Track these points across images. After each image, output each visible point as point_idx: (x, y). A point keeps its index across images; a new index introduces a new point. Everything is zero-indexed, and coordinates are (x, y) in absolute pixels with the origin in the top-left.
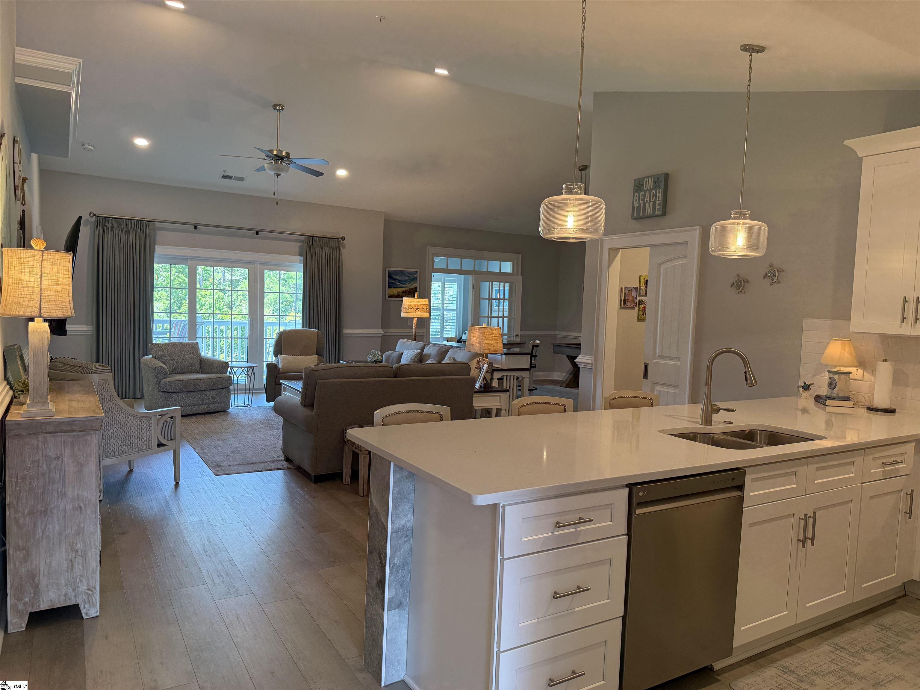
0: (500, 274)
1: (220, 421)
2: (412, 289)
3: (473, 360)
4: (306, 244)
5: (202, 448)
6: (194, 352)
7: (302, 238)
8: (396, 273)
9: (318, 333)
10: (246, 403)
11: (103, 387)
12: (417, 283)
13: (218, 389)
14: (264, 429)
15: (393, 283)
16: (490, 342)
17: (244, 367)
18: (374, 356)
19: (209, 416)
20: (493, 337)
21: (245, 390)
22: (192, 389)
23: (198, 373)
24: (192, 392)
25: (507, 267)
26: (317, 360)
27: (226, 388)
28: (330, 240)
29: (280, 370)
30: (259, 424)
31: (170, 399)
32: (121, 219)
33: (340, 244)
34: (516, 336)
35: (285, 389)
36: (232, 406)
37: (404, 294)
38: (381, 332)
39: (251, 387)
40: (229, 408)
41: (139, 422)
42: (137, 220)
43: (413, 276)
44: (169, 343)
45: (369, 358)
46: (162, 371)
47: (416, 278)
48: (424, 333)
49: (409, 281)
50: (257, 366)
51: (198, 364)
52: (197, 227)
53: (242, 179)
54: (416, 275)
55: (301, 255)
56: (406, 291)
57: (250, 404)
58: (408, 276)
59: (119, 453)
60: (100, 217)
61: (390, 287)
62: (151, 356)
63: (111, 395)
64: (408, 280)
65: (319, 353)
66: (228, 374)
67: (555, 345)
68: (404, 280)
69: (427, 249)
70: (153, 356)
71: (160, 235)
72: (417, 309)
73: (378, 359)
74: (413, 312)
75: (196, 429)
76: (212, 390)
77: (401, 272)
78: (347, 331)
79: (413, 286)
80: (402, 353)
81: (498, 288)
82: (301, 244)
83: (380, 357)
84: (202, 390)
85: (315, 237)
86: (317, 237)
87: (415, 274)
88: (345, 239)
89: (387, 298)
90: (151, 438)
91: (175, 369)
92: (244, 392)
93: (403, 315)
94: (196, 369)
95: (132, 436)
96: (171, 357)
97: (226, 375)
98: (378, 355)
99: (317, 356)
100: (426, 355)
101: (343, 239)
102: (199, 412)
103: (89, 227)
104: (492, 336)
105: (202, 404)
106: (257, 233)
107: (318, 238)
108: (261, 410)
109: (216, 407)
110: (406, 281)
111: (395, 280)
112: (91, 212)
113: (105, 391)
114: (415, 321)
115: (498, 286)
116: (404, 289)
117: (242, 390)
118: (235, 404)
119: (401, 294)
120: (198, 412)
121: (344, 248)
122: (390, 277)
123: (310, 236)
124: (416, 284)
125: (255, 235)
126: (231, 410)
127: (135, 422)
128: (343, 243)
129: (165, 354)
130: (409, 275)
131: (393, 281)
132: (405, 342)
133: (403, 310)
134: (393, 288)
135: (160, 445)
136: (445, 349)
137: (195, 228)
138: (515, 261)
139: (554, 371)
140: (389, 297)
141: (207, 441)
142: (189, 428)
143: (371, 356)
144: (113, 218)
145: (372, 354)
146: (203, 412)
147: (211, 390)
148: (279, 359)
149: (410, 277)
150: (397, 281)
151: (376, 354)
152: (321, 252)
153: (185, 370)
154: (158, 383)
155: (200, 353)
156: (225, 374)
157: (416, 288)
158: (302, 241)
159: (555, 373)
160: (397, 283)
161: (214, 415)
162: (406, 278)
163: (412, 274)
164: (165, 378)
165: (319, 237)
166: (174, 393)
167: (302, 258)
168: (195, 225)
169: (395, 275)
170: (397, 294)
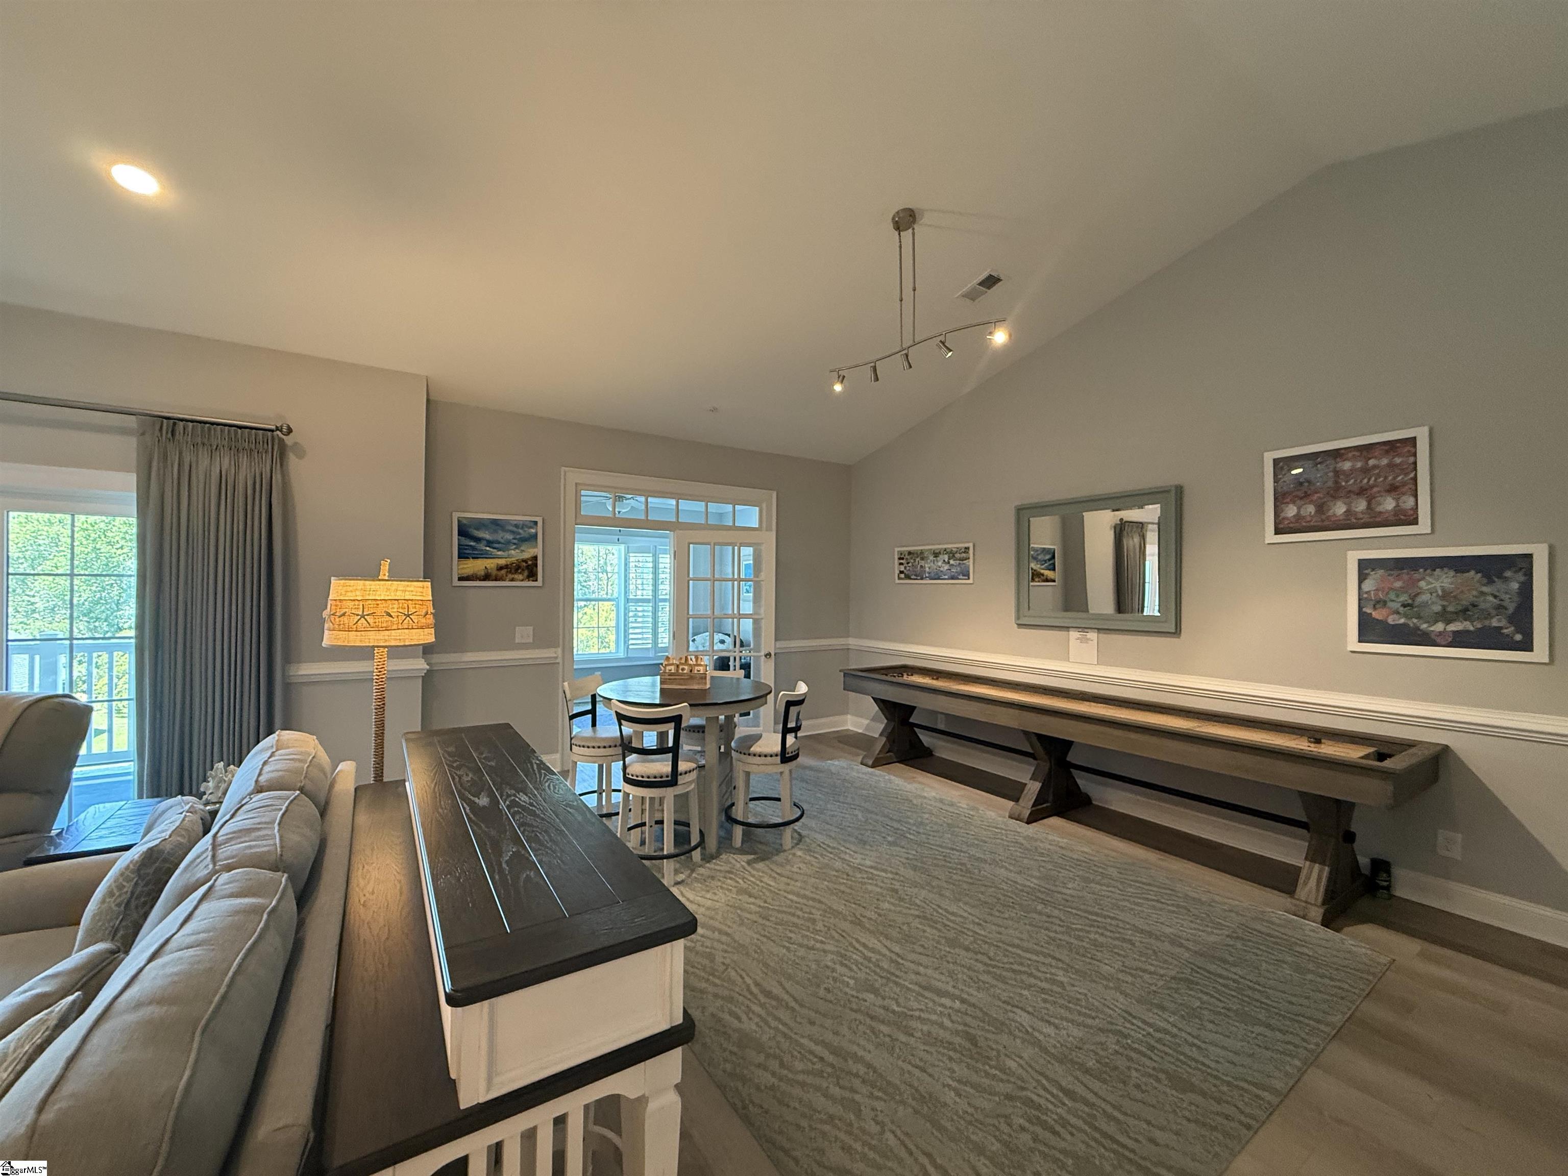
0: (734, 529)
2: (525, 561)
4: (152, 440)
7: (138, 422)
8: (481, 524)
12: (536, 546)
15: (473, 548)
25: (750, 516)
28: (236, 432)
33: (280, 445)
34: (766, 656)
37: (503, 572)
38: (419, 665)
43: (525, 531)
47: (535, 537)
48: (556, 658)
49: (514, 544)
54: (533, 531)
55: (130, 469)
56: (507, 565)
58: (513, 532)
61: (462, 556)
64: (515, 541)
67: (847, 674)
68: (502, 541)
69: (562, 474)
77: (495, 522)
79: (526, 555)
86: (184, 420)
87: (531, 527)
89: (457, 583)
101: (286, 431)
107: (190, 424)
110: (508, 542)
111: (478, 540)
116: (502, 562)
119: (494, 572)
121: (298, 456)
122: (464, 533)
124: (535, 550)
128: (290, 441)
130: (515, 529)
131: (472, 544)
134: (473, 558)
138: (764, 506)
139: (847, 713)
140: (460, 579)
149: (519, 534)
150: (485, 542)
157: (535, 558)
158: (145, 432)
159: (849, 716)
160: (482, 546)
163: (522, 528)
165: (191, 421)
169: (478, 529)
170: (483, 573)
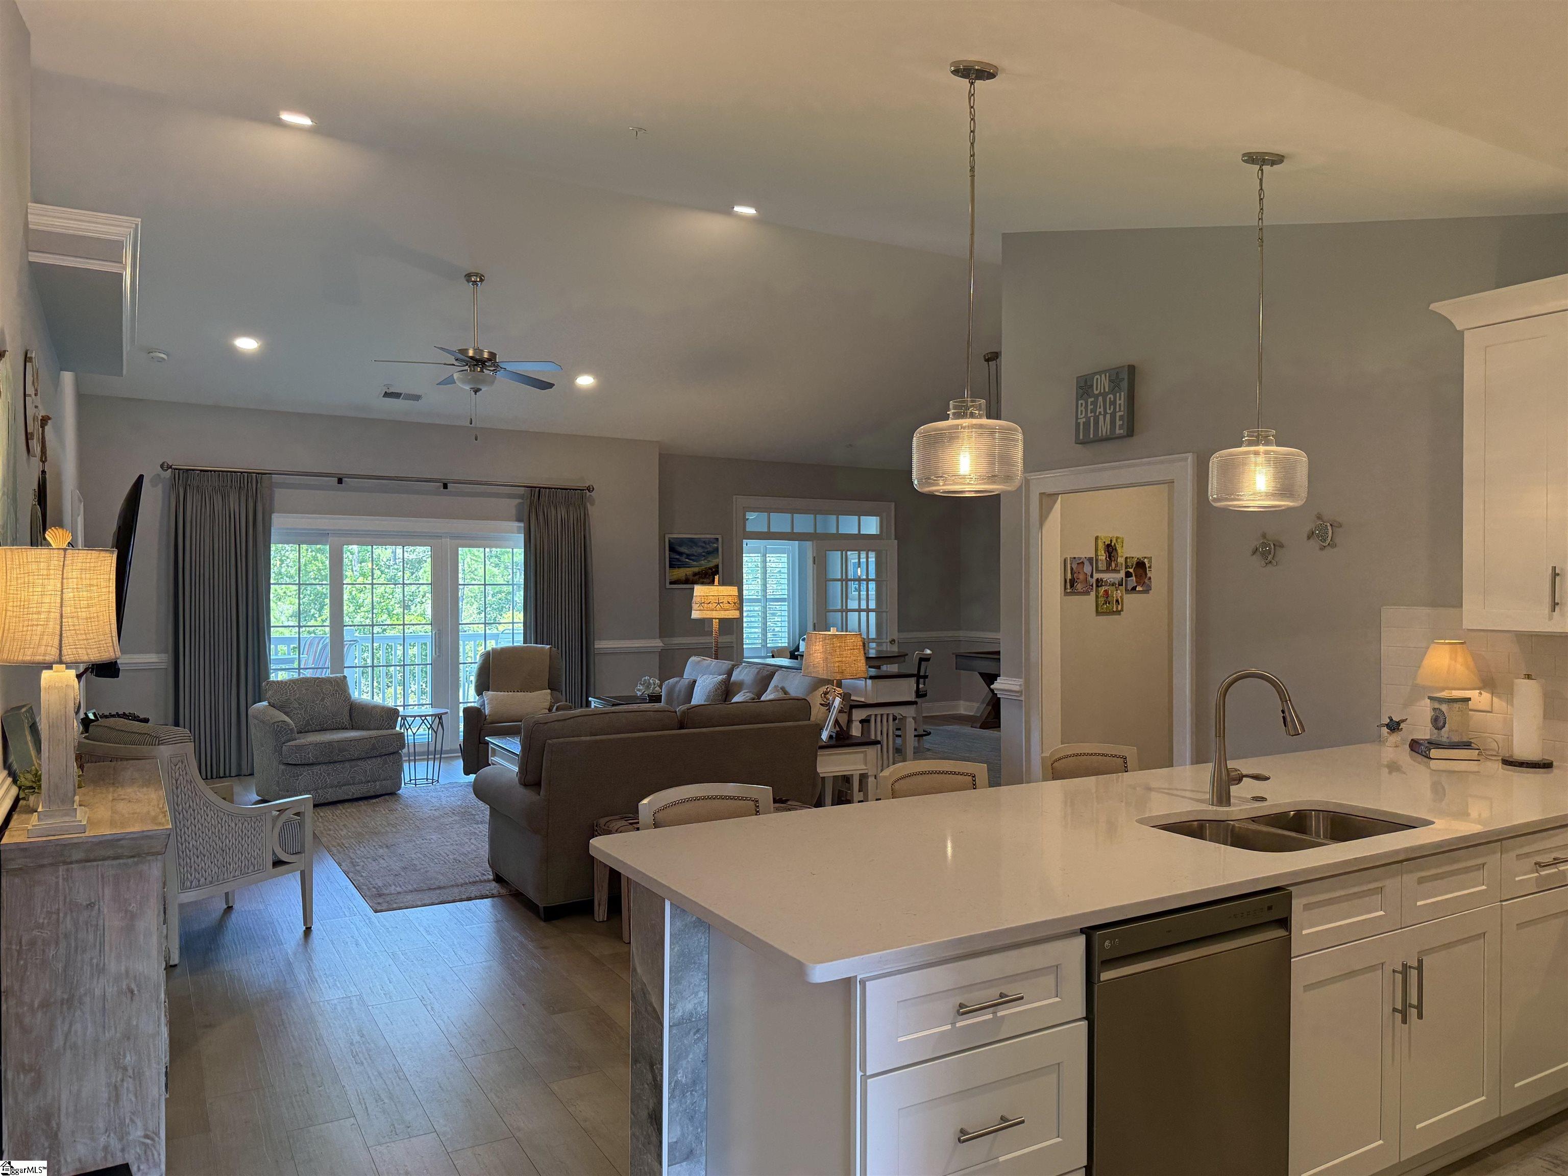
0: (860, 537)
1: (384, 812)
2: (710, 568)
3: (816, 690)
4: (529, 500)
5: (352, 863)
6: (339, 694)
7: (522, 490)
8: (682, 542)
9: (550, 652)
10: (430, 777)
11: (177, 767)
12: (718, 557)
13: (381, 756)
14: (459, 823)
15: (678, 560)
16: (844, 659)
17: (426, 716)
18: (648, 687)
19: (366, 803)
20: (848, 650)
21: (428, 753)
22: (336, 759)
23: (347, 729)
24: (336, 762)
25: (871, 525)
26: (549, 697)
27: (394, 753)
28: (568, 492)
29: (487, 717)
30: (450, 814)
31: (298, 776)
32: (215, 471)
33: (585, 498)
34: (891, 642)
35: (494, 753)
36: (405, 783)
37: (697, 577)
38: (657, 643)
39: (439, 748)
40: (400, 788)
41: (241, 825)
42: (241, 473)
43: (710, 546)
44: (297, 680)
45: (639, 690)
46: (285, 729)
47: (717, 549)
48: (732, 642)
49: (704, 556)
50: (446, 713)
51: (346, 711)
52: (344, 479)
53: (417, 398)
54: (716, 545)
55: (519, 520)
56: (699, 572)
57: (436, 778)
58: (703, 547)
59: (208, 880)
60: (179, 469)
61: (672, 566)
62: (265, 703)
63: (192, 780)
64: (704, 554)
65: (553, 686)
66: (398, 728)
67: (958, 656)
68: (695, 554)
69: (734, 500)
70: (269, 703)
71: (280, 495)
72: (719, 603)
73: (654, 692)
74: (712, 610)
75: (342, 827)
76: (371, 757)
77: (691, 540)
78: (601, 645)
79: (711, 565)
80: (695, 682)
81: (857, 561)
82: (520, 501)
83: (657, 688)
84: (353, 758)
85: (543, 488)
86: (546, 488)
87: (714, 543)
88: (593, 489)
89: (668, 586)
90: (263, 853)
91: (308, 724)
92: (426, 757)
93: (695, 615)
94: (343, 723)
95: (229, 849)
96: (300, 704)
97: (393, 731)
98: (654, 684)
99: (549, 691)
100: (735, 683)
101: (590, 489)
102: (349, 797)
103: (160, 486)
104: (846, 648)
105: (354, 784)
106: (445, 486)
107: (548, 490)
108: (454, 789)
109: (378, 787)
110: (700, 555)
111: (681, 554)
112: (164, 463)
113: (181, 773)
114: (715, 624)
115: (857, 557)
116: (696, 570)
117: (422, 754)
118: (411, 780)
119: (691, 578)
120: (346, 797)
121: (592, 504)
122: (672, 549)
123: (535, 487)
124: (717, 560)
125: (442, 489)
126: (405, 790)
127: (233, 825)
128: (590, 495)
129: (289, 699)
130: (704, 545)
131: (678, 557)
132: (699, 661)
133: (695, 606)
134: (678, 568)
135: (277, 863)
136: (768, 673)
137: (340, 481)
138: (884, 515)
139: (959, 699)
140: (671, 583)
141: (362, 849)
142: (332, 827)
143: (641, 688)
144: (201, 471)
145: (644, 684)
146: (355, 796)
147: (368, 758)
148: (485, 699)
149: (707, 548)
150: (685, 556)
151: (650, 684)
152: (553, 512)
153: (324, 724)
154: (278, 750)
155: (349, 694)
156: (392, 729)
157: (717, 566)
158: (521, 497)
159: (962, 702)
160: (683, 559)
161: (374, 801)
162: (700, 550)
163: (709, 543)
164: (289, 741)
165: (549, 488)
166: (306, 766)
167: (522, 525)
168: (340, 476)
169: (681, 545)
170: (684, 578)
